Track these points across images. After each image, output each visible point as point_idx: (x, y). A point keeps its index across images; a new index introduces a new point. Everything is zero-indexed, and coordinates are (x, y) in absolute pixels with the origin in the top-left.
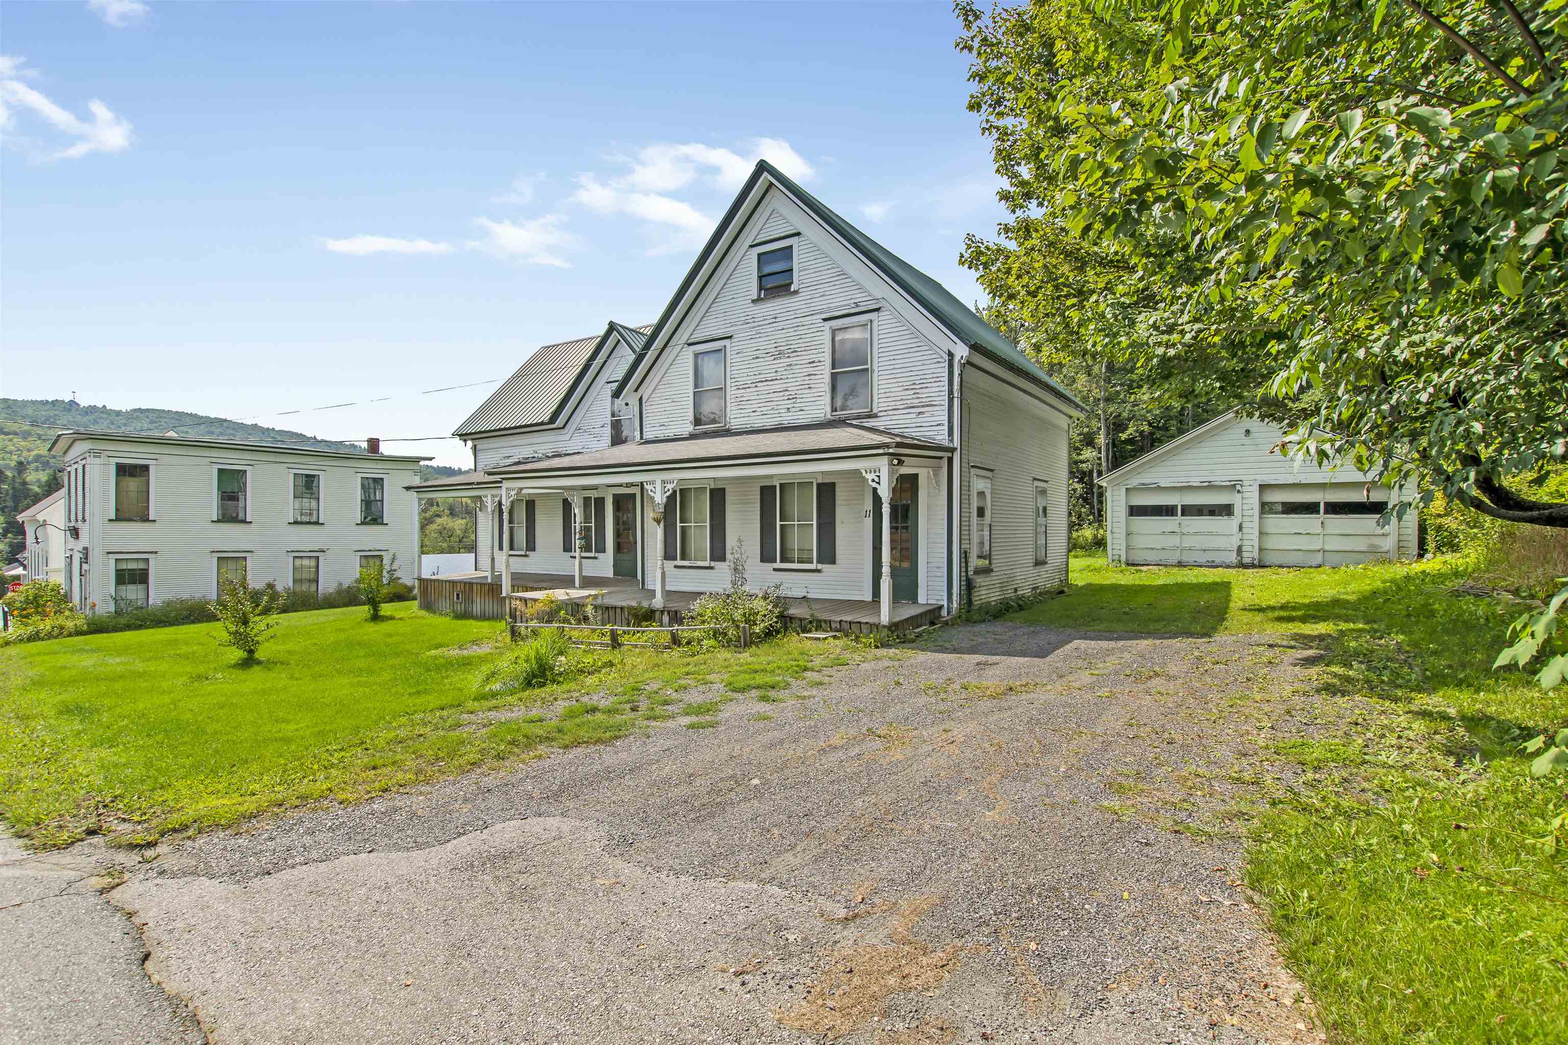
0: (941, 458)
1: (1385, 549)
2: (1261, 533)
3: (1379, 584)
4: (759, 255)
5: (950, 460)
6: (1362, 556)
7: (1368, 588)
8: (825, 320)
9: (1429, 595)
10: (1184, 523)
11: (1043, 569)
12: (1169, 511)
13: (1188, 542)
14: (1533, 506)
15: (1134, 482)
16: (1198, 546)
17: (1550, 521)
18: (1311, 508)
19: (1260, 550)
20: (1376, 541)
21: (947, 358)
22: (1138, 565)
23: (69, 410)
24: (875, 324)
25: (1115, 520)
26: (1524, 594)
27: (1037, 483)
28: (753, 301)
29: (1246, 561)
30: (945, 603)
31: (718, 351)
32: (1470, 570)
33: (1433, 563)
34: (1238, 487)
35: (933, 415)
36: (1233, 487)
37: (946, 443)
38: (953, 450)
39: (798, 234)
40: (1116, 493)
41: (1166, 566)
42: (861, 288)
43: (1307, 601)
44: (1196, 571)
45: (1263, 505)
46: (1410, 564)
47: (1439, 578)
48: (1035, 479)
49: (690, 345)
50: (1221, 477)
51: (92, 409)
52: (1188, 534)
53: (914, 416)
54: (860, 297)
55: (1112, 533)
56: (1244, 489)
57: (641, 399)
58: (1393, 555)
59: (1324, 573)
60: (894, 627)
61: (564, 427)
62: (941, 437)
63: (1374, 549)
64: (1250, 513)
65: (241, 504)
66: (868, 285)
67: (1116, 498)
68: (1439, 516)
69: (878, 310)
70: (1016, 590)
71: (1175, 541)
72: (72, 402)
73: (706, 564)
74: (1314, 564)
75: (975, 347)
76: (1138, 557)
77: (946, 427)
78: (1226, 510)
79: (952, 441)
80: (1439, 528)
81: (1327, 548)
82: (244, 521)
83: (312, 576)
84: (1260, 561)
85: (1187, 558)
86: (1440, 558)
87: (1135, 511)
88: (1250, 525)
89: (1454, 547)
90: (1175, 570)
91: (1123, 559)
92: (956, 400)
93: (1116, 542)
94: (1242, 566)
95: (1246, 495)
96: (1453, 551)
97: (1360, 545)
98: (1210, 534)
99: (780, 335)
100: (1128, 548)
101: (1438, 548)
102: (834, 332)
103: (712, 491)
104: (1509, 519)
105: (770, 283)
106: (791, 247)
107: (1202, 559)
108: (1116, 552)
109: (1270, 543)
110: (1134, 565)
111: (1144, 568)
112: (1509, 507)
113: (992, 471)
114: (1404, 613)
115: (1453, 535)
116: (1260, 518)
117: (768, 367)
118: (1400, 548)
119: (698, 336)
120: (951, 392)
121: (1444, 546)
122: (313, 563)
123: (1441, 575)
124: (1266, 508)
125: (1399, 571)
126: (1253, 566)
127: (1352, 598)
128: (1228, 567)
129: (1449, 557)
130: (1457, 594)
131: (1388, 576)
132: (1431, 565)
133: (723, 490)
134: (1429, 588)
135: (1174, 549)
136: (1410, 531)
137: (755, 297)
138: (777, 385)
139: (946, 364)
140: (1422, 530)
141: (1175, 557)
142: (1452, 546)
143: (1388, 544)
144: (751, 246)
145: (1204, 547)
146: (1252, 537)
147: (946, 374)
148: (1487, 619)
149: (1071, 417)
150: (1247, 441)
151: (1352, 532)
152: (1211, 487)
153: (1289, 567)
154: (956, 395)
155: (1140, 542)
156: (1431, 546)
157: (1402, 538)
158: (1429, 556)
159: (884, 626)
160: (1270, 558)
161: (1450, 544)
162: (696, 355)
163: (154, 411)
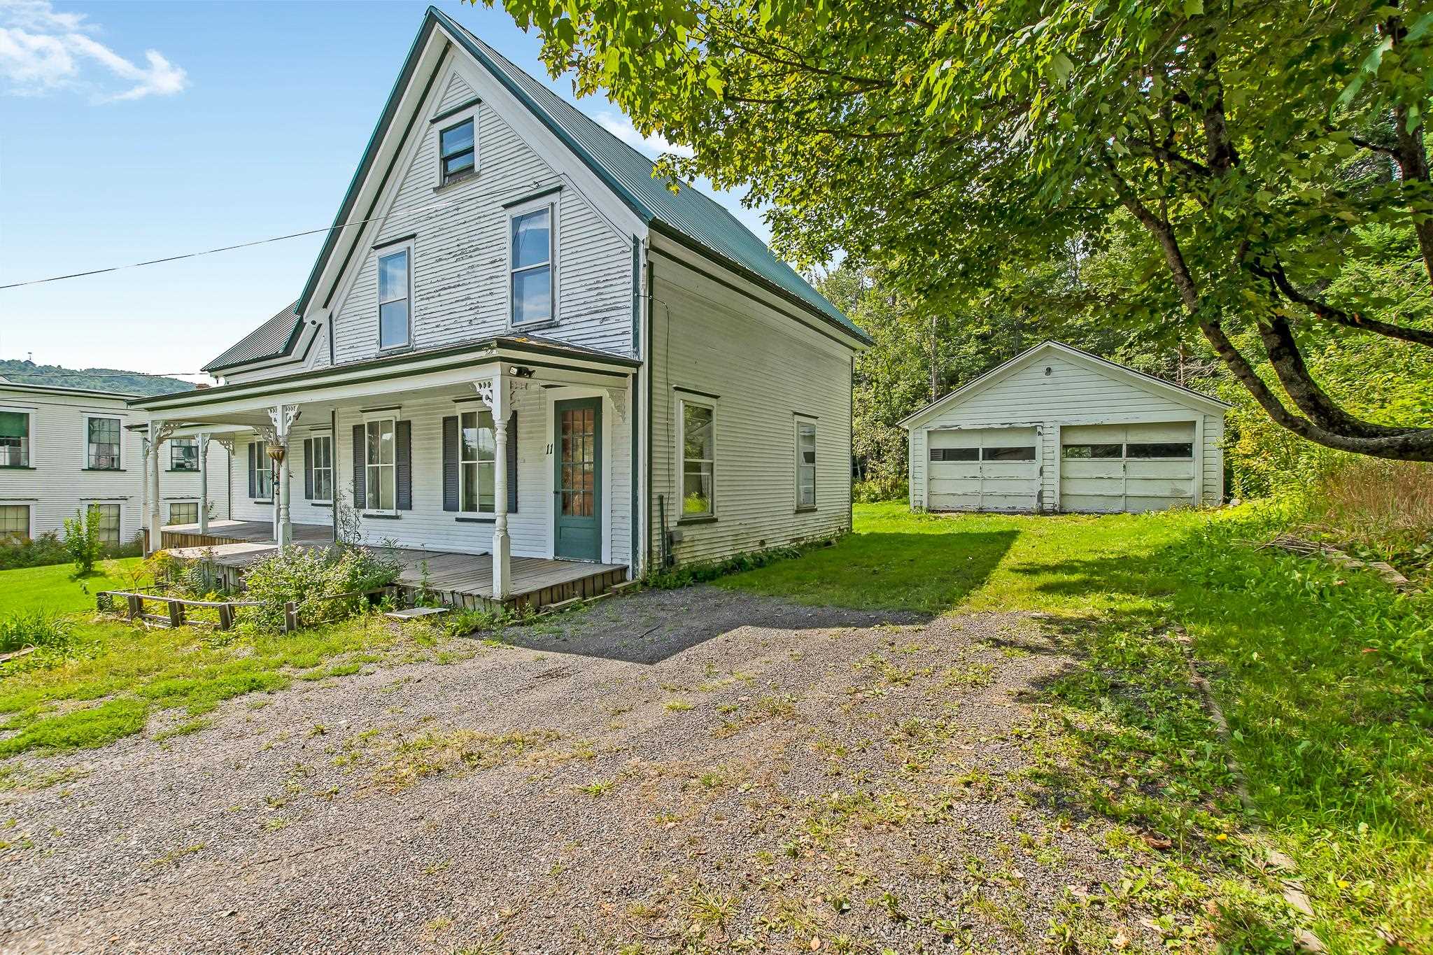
0: (625, 375)
1: (1189, 494)
2: (1062, 478)
3: (1177, 535)
4: (442, 132)
5: (635, 377)
6: (1164, 502)
7: (1164, 540)
8: (506, 206)
9: (1234, 553)
10: (985, 467)
11: (809, 517)
12: (970, 454)
13: (989, 487)
14: (1376, 431)
15: (935, 425)
16: (999, 492)
17: (1405, 451)
18: (1112, 451)
19: (1062, 495)
20: (1179, 485)
21: (632, 245)
22: (937, 512)
23: (24, 370)
24: (557, 207)
25: (918, 464)
26: (1363, 554)
27: (797, 418)
28: (435, 189)
29: (1047, 507)
30: (630, 563)
31: (401, 254)
32: (1285, 519)
33: (1240, 511)
34: (1039, 429)
35: (618, 321)
36: (1033, 430)
37: (630, 356)
38: (637, 365)
39: (478, 101)
40: (918, 436)
41: (965, 512)
42: (542, 164)
43: (1090, 558)
44: (995, 518)
45: (1065, 447)
46: (1214, 511)
47: (1245, 530)
48: (796, 413)
49: (376, 248)
50: (1022, 420)
51: (48, 369)
52: (990, 479)
53: (597, 323)
54: (541, 175)
55: (914, 478)
56: (1046, 431)
57: (331, 317)
58: (1198, 501)
59: (1124, 520)
60: (512, 601)
61: (303, 360)
62: (627, 351)
63: (1178, 494)
64: (1051, 456)
65: (23, 449)
66: (547, 157)
67: (917, 441)
68: (1246, 456)
69: (560, 189)
70: (762, 543)
71: (974, 486)
72: (28, 363)
73: (392, 512)
74: (1116, 510)
75: (655, 225)
76: (939, 503)
77: (631, 336)
78: (1027, 454)
79: (637, 352)
80: (1246, 471)
81: (1128, 493)
82: (27, 468)
83: (112, 525)
84: (1061, 507)
85: (989, 504)
86: (1247, 505)
87: (935, 455)
88: (1050, 468)
89: (1264, 492)
90: (973, 517)
91: (925, 505)
92: (642, 299)
93: (917, 487)
94: (1043, 513)
95: (1047, 437)
96: (1262, 497)
97: (1164, 489)
98: (1011, 478)
99: (462, 229)
100: (930, 494)
101: (1245, 493)
102: (517, 222)
103: (398, 424)
104: (1347, 448)
105: (454, 166)
106: (471, 119)
107: (1004, 505)
108: (917, 498)
109: (1072, 488)
110: (933, 511)
111: (943, 515)
112: (1344, 433)
113: (716, 397)
114: (1203, 580)
115: (1262, 477)
116: (1062, 461)
117: (451, 269)
118: (1205, 492)
119: (384, 238)
120: (636, 289)
121: (1251, 490)
122: (114, 512)
123: (1249, 525)
124: (1070, 451)
125: (1200, 520)
126: (1054, 512)
127: (1144, 554)
128: (1029, 513)
129: (1258, 502)
130: (1272, 551)
131: (1189, 525)
132: (1237, 512)
133: (409, 423)
134: (1234, 542)
135: (975, 494)
136: (1215, 475)
137: (437, 184)
138: (460, 293)
139: (631, 254)
140: (1228, 474)
141: (974, 504)
142: (1261, 491)
143: (1192, 489)
144: (433, 122)
145: (1004, 492)
146: (1052, 482)
147: (631, 267)
148: (1321, 595)
149: (854, 350)
150: (1048, 380)
151: (1153, 476)
152: (1011, 429)
153: (1089, 514)
154: (642, 293)
155: (939, 487)
156: (1238, 490)
157: (1206, 482)
158: (1235, 501)
159: (497, 602)
160: (1072, 504)
161: (1259, 488)
162: (383, 260)
163: (106, 371)
